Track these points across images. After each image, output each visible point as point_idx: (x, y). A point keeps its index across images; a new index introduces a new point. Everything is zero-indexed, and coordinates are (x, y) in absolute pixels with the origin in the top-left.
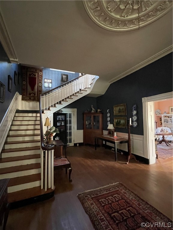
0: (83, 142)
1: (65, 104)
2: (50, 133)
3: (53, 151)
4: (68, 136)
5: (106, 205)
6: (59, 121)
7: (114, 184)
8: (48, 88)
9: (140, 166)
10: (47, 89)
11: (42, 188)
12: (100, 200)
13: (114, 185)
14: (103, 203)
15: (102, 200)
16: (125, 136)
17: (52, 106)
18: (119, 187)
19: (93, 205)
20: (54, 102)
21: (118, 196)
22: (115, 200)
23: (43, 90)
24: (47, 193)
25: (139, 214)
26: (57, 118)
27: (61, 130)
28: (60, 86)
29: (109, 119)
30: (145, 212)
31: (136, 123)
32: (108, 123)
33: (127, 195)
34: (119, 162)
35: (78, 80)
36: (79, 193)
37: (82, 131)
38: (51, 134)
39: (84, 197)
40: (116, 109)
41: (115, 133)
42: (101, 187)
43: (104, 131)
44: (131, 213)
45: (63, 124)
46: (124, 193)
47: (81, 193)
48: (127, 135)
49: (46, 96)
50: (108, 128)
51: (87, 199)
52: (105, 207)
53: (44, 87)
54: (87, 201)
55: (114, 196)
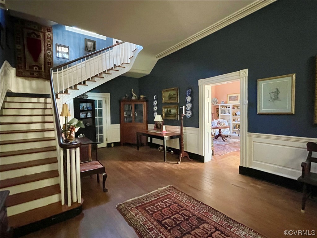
0: (119, 141)
1: (92, 85)
2: (71, 127)
3: (78, 149)
4: (97, 134)
5: (155, 212)
6: (83, 111)
7: (163, 188)
8: (62, 60)
9: (194, 165)
10: (61, 62)
11: (63, 203)
12: (147, 209)
13: (164, 190)
14: (151, 211)
15: (150, 207)
16: (176, 130)
17: (71, 88)
18: (170, 191)
19: (139, 215)
20: (74, 83)
21: (170, 201)
22: (166, 205)
23: (54, 63)
24: (71, 209)
25: (194, 215)
26: (80, 107)
27: (87, 124)
28: (84, 57)
29: (155, 108)
30: (201, 212)
31: (190, 112)
32: (155, 113)
33: (180, 198)
34: (169, 162)
35: (112, 50)
36: (118, 204)
37: (118, 126)
38: (73, 128)
39: (125, 208)
40: (165, 96)
41: (164, 127)
42: (147, 193)
43: (148, 125)
44: (185, 216)
45: (89, 115)
46: (176, 196)
47: (121, 204)
48: (179, 129)
49: (60, 72)
50: (154, 120)
51: (130, 209)
52: (154, 215)
53: (56, 57)
54: (130, 212)
55: (164, 202)
